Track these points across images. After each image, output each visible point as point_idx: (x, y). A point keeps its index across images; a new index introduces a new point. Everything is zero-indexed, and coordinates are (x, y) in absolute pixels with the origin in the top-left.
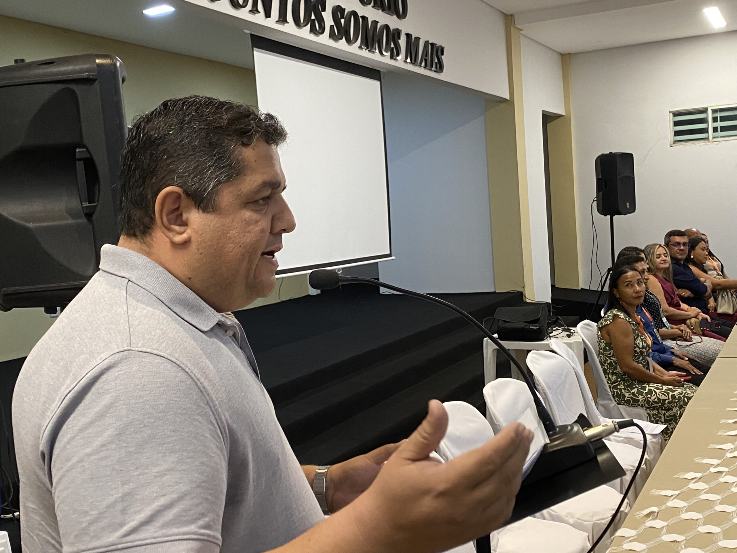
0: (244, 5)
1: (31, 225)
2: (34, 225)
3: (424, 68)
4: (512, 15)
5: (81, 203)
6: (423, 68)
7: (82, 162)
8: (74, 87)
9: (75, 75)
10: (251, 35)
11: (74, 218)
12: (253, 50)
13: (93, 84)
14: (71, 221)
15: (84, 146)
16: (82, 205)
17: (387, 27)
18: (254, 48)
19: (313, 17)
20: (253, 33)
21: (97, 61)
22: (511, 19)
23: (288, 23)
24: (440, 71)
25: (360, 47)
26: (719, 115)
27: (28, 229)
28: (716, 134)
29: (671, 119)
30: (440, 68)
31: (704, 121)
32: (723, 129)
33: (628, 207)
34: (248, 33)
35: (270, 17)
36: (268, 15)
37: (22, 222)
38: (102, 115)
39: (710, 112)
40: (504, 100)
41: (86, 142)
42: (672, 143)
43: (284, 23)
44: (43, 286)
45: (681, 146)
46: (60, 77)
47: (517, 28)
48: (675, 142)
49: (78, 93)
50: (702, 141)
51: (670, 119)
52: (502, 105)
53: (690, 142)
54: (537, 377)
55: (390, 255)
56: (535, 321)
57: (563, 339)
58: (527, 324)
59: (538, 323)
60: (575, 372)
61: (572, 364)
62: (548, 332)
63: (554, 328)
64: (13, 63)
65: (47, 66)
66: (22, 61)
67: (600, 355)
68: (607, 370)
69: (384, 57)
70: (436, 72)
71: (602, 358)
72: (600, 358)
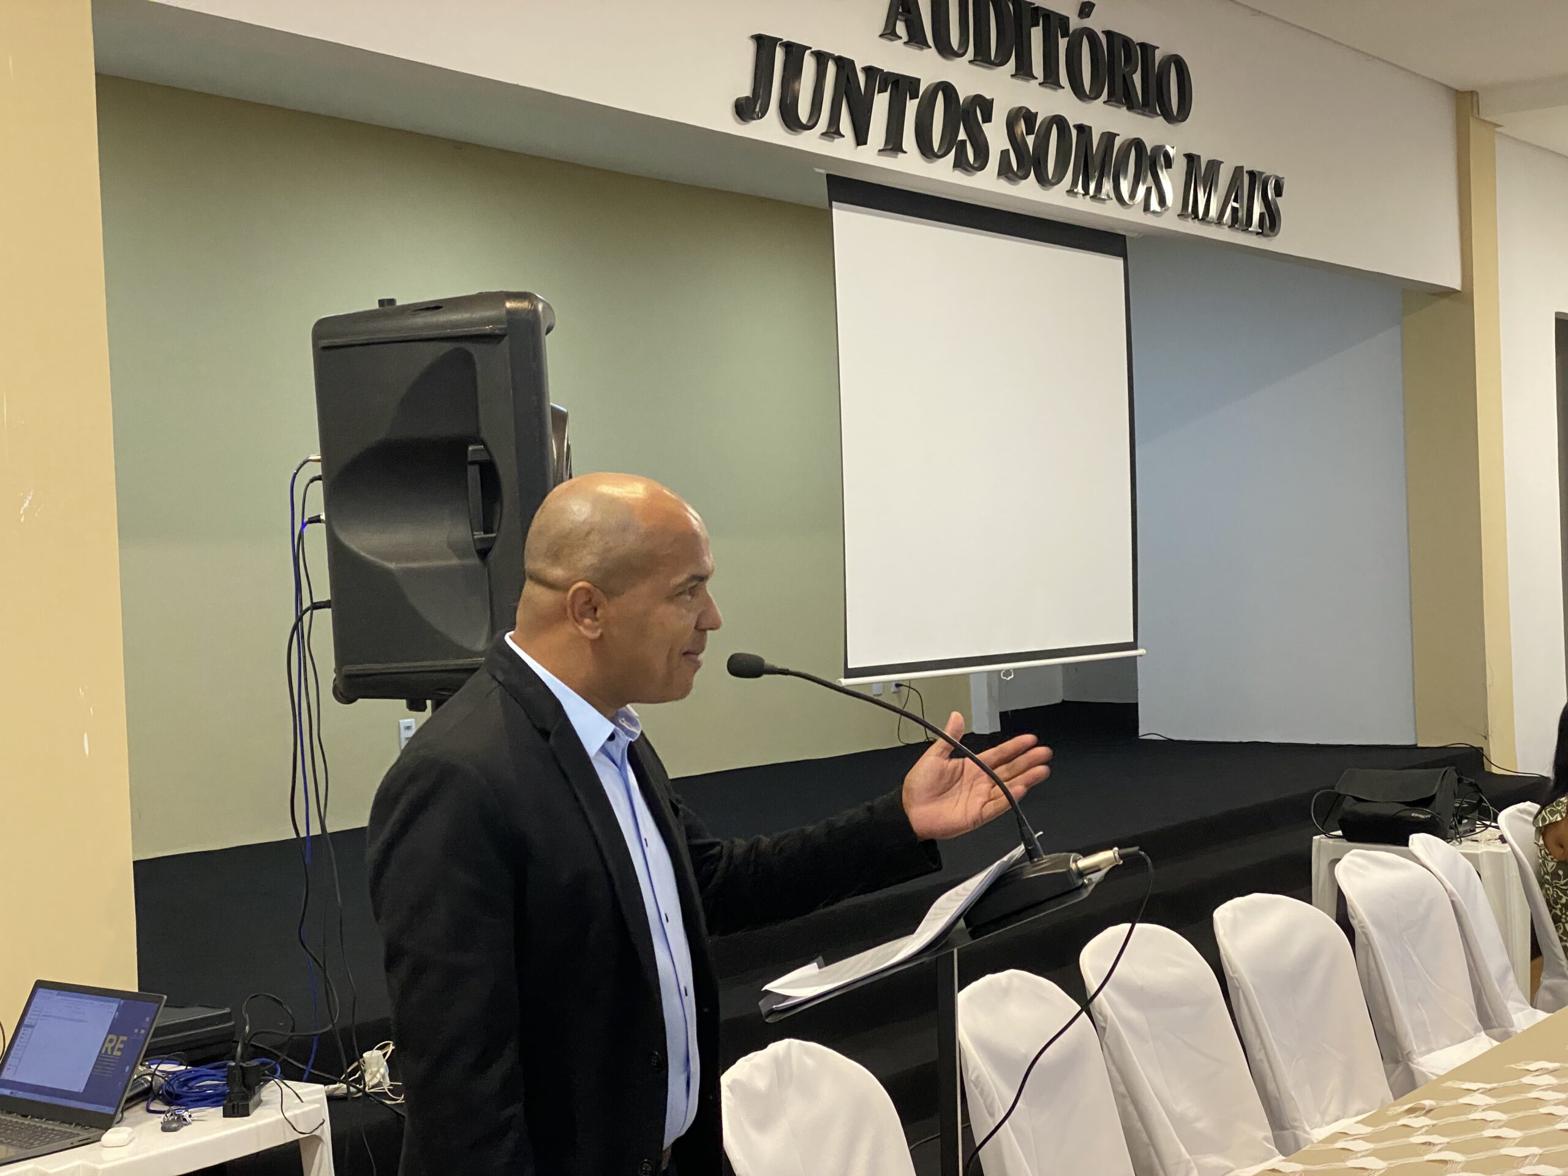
0: (810, 124)
1: (392, 566)
2: (399, 565)
3: (1229, 227)
4: (1472, 92)
5: (472, 531)
6: (1226, 227)
7: (477, 468)
8: (468, 346)
9: (473, 329)
10: (828, 176)
11: (460, 557)
12: (831, 206)
13: (500, 342)
14: (454, 562)
15: (483, 443)
16: (473, 535)
17: (1138, 144)
18: (834, 203)
19: (962, 135)
20: (831, 172)
21: (508, 305)
22: (1472, 103)
23: (905, 152)
24: (1271, 234)
25: (1071, 192)
27: (387, 572)
30: (1271, 225)
34: (821, 174)
35: (865, 143)
36: (861, 139)
37: (379, 561)
38: (511, 392)
40: (1446, 293)
41: (484, 435)
43: (898, 154)
44: (408, 665)
46: (449, 330)
47: (1484, 121)
49: (476, 356)
52: (1445, 302)
54: (1350, 900)
55: (1133, 646)
56: (1426, 802)
57: (1489, 845)
58: (1408, 808)
59: (1431, 807)
60: (1453, 902)
61: (1449, 886)
62: (1461, 829)
63: (1478, 822)
64: (376, 306)
65: (429, 313)
66: (392, 302)
67: (1547, 886)
68: (1561, 917)
69: (1129, 208)
70: (1258, 233)
71: (1550, 892)
72: (1546, 891)
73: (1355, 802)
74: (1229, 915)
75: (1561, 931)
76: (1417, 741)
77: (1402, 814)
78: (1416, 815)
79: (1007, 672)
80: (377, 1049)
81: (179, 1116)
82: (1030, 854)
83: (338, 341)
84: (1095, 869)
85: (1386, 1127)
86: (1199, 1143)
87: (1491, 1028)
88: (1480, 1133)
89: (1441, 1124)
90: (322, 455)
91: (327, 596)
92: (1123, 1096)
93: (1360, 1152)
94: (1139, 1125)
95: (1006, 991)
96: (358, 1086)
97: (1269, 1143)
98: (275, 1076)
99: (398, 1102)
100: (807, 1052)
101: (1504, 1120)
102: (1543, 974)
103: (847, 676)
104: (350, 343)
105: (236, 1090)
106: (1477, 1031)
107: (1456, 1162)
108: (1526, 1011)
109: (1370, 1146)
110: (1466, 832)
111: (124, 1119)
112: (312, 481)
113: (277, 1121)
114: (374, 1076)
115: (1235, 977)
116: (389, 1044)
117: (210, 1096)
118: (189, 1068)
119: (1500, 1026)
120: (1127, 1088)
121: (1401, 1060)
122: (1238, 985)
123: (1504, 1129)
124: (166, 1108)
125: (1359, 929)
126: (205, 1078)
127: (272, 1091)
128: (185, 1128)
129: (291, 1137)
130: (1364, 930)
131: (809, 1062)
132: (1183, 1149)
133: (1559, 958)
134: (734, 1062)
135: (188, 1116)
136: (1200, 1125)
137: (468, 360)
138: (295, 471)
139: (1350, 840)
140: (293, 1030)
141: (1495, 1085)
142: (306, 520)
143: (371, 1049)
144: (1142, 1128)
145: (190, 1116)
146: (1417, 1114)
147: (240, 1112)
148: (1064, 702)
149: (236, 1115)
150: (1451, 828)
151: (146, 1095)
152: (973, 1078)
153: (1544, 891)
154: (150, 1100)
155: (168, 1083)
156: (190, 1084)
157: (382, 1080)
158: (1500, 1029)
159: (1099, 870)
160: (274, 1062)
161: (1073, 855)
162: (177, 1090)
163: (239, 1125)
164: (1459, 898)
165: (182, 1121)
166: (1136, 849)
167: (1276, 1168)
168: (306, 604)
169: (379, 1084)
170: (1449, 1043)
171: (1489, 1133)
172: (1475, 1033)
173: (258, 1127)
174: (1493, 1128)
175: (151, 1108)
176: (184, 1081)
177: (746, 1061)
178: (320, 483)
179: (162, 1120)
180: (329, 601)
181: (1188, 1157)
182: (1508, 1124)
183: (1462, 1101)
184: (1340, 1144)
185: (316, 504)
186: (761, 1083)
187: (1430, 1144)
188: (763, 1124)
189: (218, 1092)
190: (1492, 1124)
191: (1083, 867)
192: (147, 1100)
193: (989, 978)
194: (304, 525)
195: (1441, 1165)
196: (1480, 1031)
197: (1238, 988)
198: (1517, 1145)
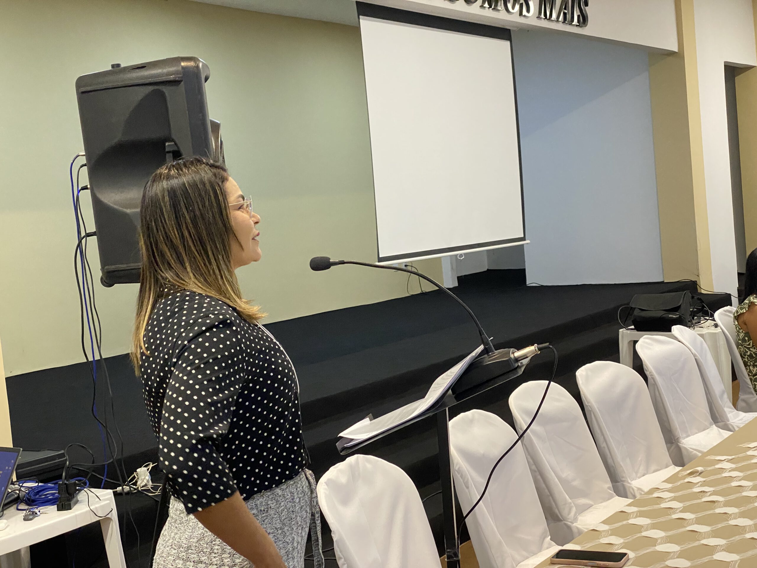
1: (128, 211)
2: (131, 211)
7: (171, 154)
8: (162, 88)
9: (163, 78)
12: (359, 17)
13: (179, 85)
15: (173, 140)
21: (183, 64)
24: (584, 25)
25: (482, 6)
27: (126, 214)
30: (583, 21)
37: (120, 209)
38: (187, 112)
40: (671, 54)
41: (174, 137)
46: (150, 79)
49: (167, 94)
52: (671, 59)
54: (645, 362)
55: (523, 239)
56: (676, 309)
57: (708, 329)
58: (666, 312)
59: (679, 311)
60: (696, 359)
61: (694, 351)
62: (694, 322)
63: (702, 318)
64: (110, 68)
65: (137, 70)
66: (118, 65)
67: (740, 347)
68: (748, 362)
69: (512, 14)
70: (577, 26)
71: (742, 350)
72: (740, 349)
73: (640, 311)
74: (584, 373)
75: (748, 371)
76: (664, 279)
77: (664, 316)
78: (672, 316)
79: (461, 255)
80: (144, 467)
81: (33, 512)
82: (486, 351)
83: (89, 89)
84: (525, 357)
85: (679, 483)
86: (575, 493)
87: (718, 422)
88: (729, 484)
89: (708, 480)
90: (86, 152)
91: (94, 229)
92: (535, 471)
93: (667, 498)
94: (544, 486)
95: (472, 421)
96: (134, 487)
97: (611, 490)
98: (85, 487)
99: (156, 494)
100: (368, 461)
101: (741, 476)
102: (740, 393)
103: (379, 262)
104: (96, 89)
105: (63, 496)
106: (711, 425)
107: (720, 502)
108: (735, 412)
109: (672, 495)
110: (696, 323)
111: (4, 515)
112: (82, 166)
113: (86, 512)
114: (143, 481)
115: (589, 405)
116: (150, 464)
117: (51, 500)
118: (40, 484)
119: (723, 421)
120: (537, 468)
121: (674, 442)
122: (591, 410)
123: (743, 481)
124: (26, 507)
125: (650, 376)
126: (49, 489)
127: (84, 495)
128: (36, 518)
129: (95, 519)
130: (653, 377)
131: (369, 466)
132: (567, 497)
133: (748, 384)
134: (328, 469)
135: (38, 511)
136: (575, 483)
137: (162, 95)
138: (72, 162)
139: (638, 330)
140: (93, 463)
141: (733, 457)
142: (80, 188)
143: (141, 467)
144: (545, 488)
145: (39, 511)
146: (694, 475)
147: (66, 508)
148: (488, 270)
149: (64, 509)
150: (689, 321)
151: (17, 500)
152: (457, 468)
153: (739, 349)
154: (18, 503)
155: (28, 494)
156: (40, 494)
157: (147, 483)
158: (723, 423)
159: (527, 357)
160: (85, 479)
161: (512, 350)
162: (33, 498)
163: (66, 515)
164: (699, 357)
165: (34, 514)
166: (548, 344)
167: (623, 511)
168: (83, 234)
169: (146, 485)
170: (697, 432)
171: (734, 484)
172: (710, 426)
173: (76, 516)
174: (736, 481)
175: (19, 508)
176: (36, 492)
177: (334, 468)
178: (85, 168)
179: (24, 514)
180: (95, 232)
181: (570, 501)
182: (744, 478)
183: (717, 466)
184: (656, 495)
185: (85, 181)
186: (343, 480)
187: (704, 492)
188: (345, 500)
189: (55, 497)
190: (736, 478)
191: (517, 356)
192: (17, 503)
193: (462, 414)
194: (79, 192)
195: (712, 504)
196: (713, 425)
197: (590, 410)
198: (751, 490)
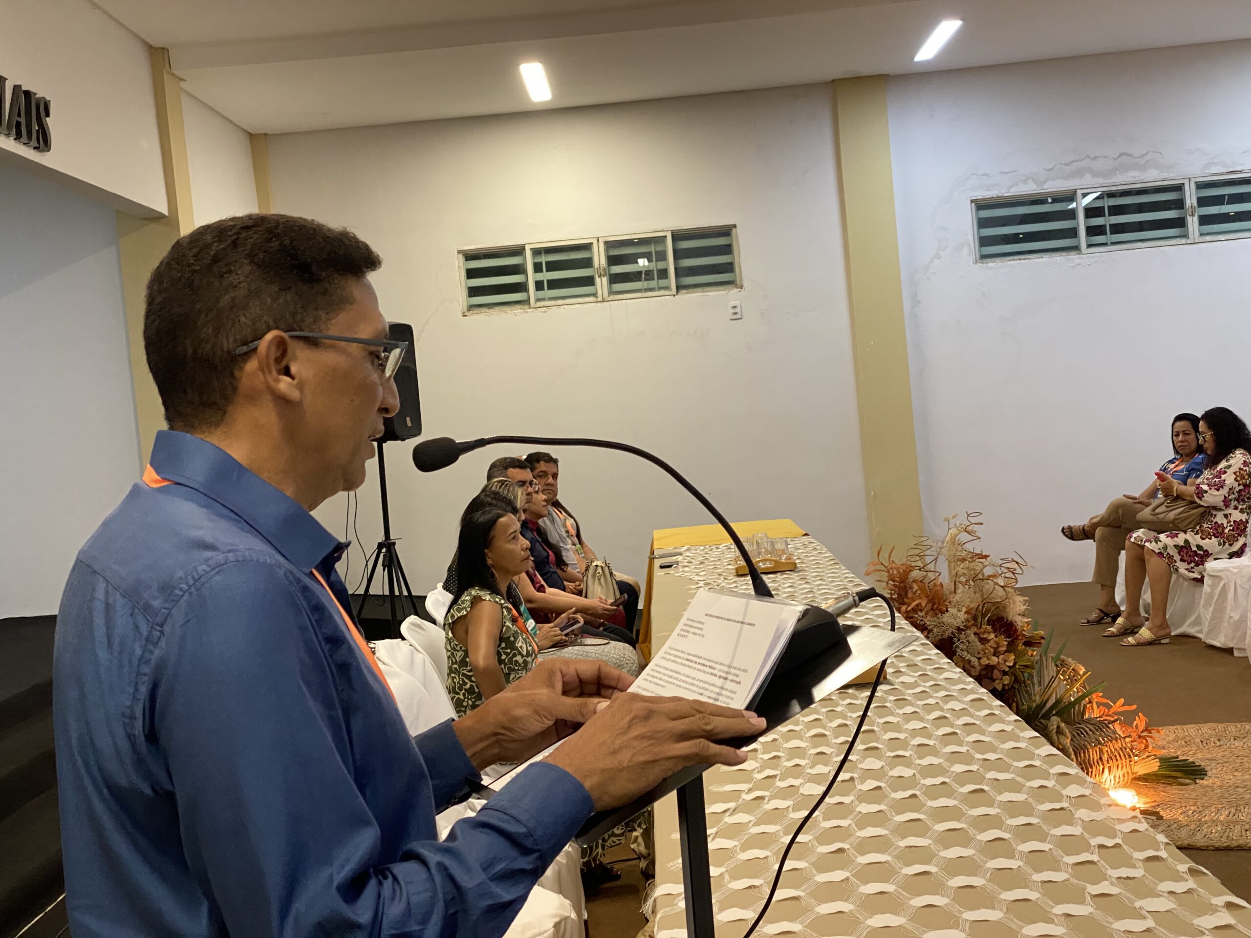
4: (163, 49)
22: (164, 57)
24: (46, 149)
26: (544, 259)
28: (541, 294)
29: (461, 265)
30: (43, 142)
31: (517, 270)
32: (554, 284)
33: (409, 424)
39: (528, 253)
40: (159, 216)
42: (465, 309)
45: (481, 315)
47: (173, 74)
48: (471, 307)
50: (518, 306)
51: (459, 267)
52: (156, 225)
53: (498, 308)
70: (35, 148)
71: (456, 681)
72: (453, 680)
153: (449, 681)
